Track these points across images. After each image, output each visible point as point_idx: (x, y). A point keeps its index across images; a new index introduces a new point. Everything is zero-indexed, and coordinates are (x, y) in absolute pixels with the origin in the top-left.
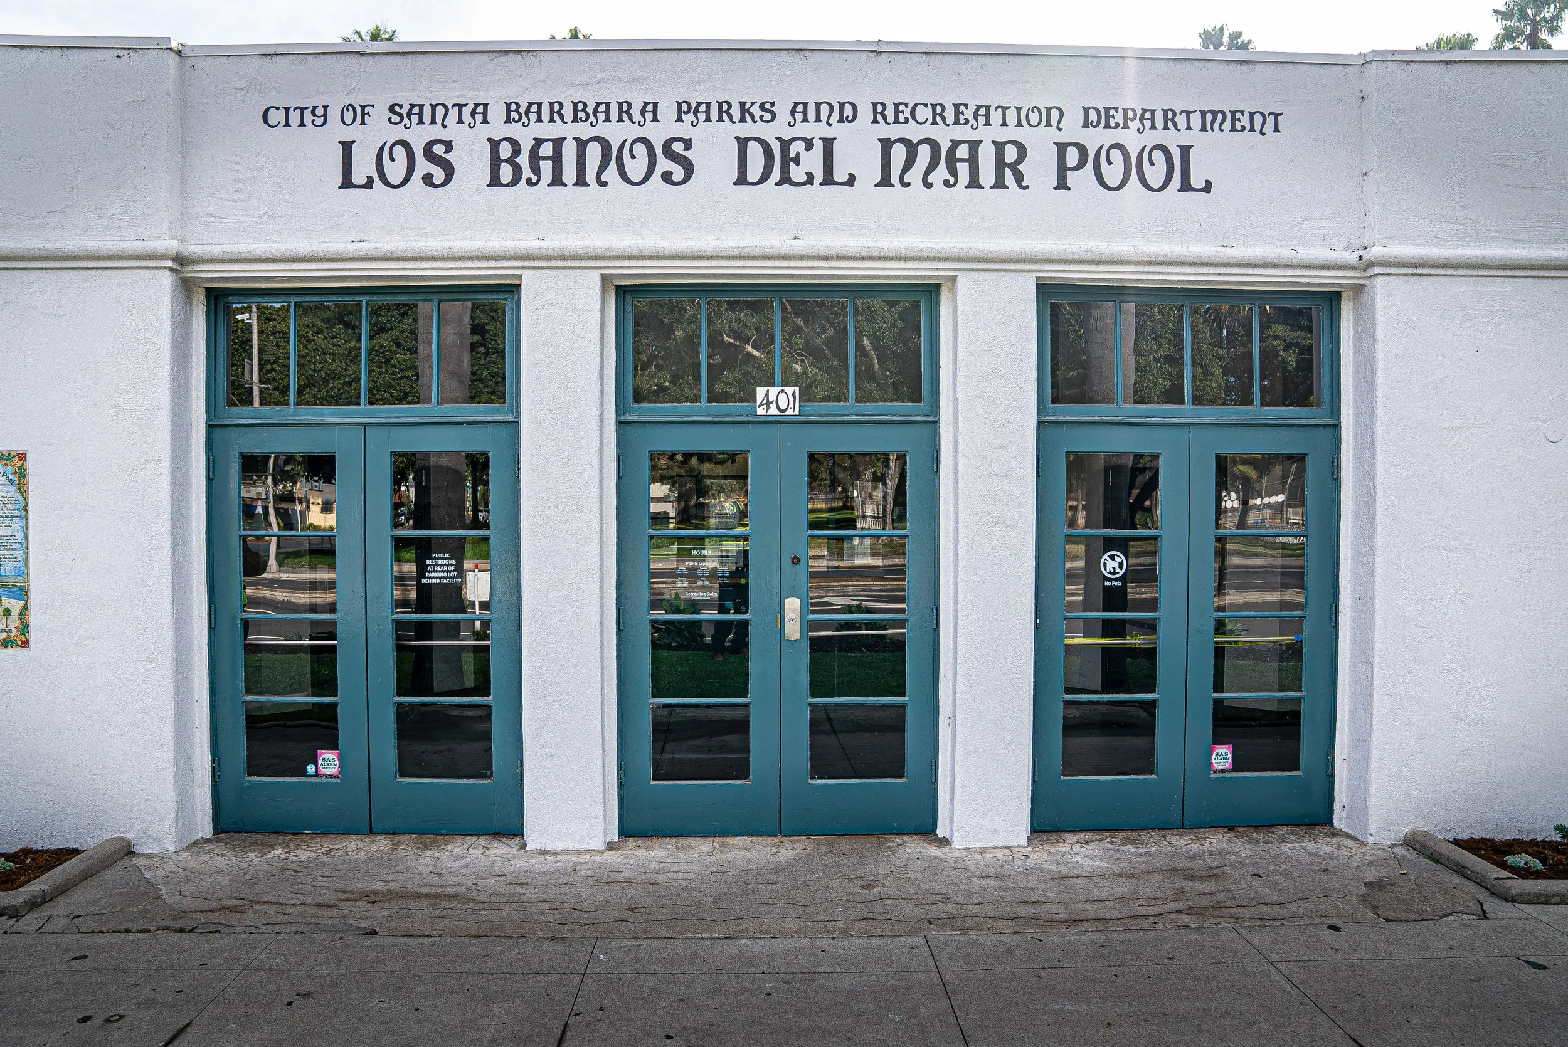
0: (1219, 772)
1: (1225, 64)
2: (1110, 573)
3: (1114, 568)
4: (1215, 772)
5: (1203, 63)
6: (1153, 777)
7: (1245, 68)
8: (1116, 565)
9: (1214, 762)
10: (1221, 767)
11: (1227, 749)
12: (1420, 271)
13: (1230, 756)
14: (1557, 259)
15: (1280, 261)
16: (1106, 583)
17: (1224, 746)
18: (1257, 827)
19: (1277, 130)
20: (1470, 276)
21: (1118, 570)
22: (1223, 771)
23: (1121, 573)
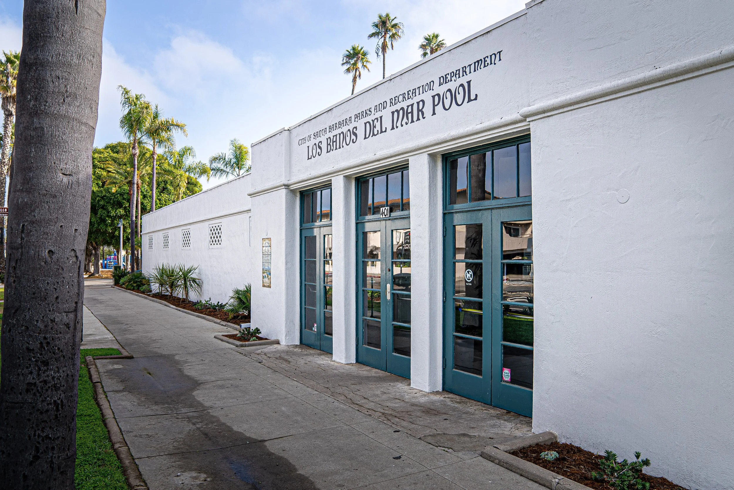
0: (505, 382)
1: (482, 36)
2: (468, 279)
3: (469, 277)
4: (504, 381)
5: (474, 40)
6: (480, 377)
7: (489, 35)
8: (470, 276)
9: (504, 376)
10: (506, 380)
11: (509, 371)
12: (546, 115)
13: (509, 375)
14: (609, 88)
15: (495, 126)
16: (467, 284)
17: (507, 369)
18: (520, 415)
19: (500, 60)
20: (572, 110)
21: (470, 278)
22: (507, 382)
23: (471, 279)
